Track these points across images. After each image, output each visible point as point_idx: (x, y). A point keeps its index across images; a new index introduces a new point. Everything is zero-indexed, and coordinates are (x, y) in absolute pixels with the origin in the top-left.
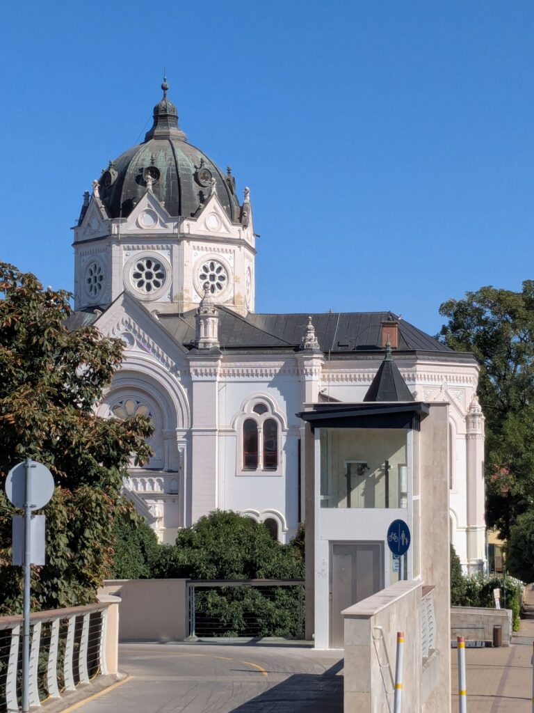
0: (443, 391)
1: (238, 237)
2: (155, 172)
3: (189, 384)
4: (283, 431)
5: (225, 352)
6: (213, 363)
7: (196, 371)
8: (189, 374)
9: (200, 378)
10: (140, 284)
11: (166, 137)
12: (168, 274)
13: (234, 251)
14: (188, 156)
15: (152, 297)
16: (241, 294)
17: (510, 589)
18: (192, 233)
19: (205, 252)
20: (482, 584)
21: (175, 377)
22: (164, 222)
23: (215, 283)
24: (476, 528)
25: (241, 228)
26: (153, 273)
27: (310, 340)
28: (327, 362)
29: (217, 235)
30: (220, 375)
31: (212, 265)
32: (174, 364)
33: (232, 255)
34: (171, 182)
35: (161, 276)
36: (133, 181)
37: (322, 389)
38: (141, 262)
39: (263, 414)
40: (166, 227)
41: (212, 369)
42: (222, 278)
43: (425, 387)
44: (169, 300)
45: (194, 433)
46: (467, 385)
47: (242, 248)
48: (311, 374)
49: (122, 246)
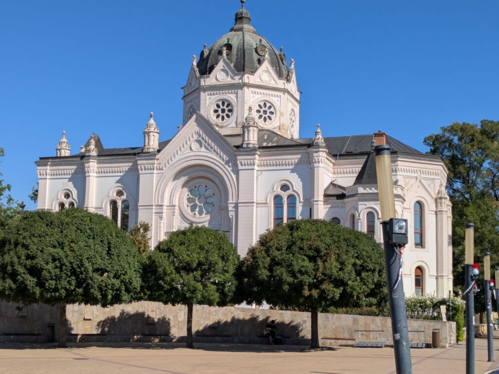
0: (418, 180)
1: (283, 88)
2: (229, 47)
3: (236, 172)
4: (300, 202)
5: (261, 150)
6: (252, 157)
7: (241, 163)
8: (237, 165)
9: (244, 167)
10: (218, 116)
11: (241, 29)
12: (235, 109)
13: (280, 96)
14: (253, 38)
15: (225, 124)
16: (285, 124)
17: (455, 307)
18: (250, 82)
19: (260, 96)
20: (432, 302)
21: (228, 168)
22: (232, 76)
23: (266, 116)
24: (443, 276)
25: (285, 82)
26: (226, 109)
27: (318, 139)
28: (337, 161)
29: (268, 85)
30: (258, 166)
31: (265, 104)
32: (227, 159)
33: (279, 99)
34: (239, 53)
35: (230, 111)
36: (216, 54)
37: (333, 179)
38: (218, 102)
39: (286, 192)
40: (234, 79)
41: (252, 161)
42: (272, 113)
43: (405, 177)
44: (235, 126)
45: (239, 205)
46: (436, 178)
47: (286, 94)
48: (319, 162)
49: (207, 92)
